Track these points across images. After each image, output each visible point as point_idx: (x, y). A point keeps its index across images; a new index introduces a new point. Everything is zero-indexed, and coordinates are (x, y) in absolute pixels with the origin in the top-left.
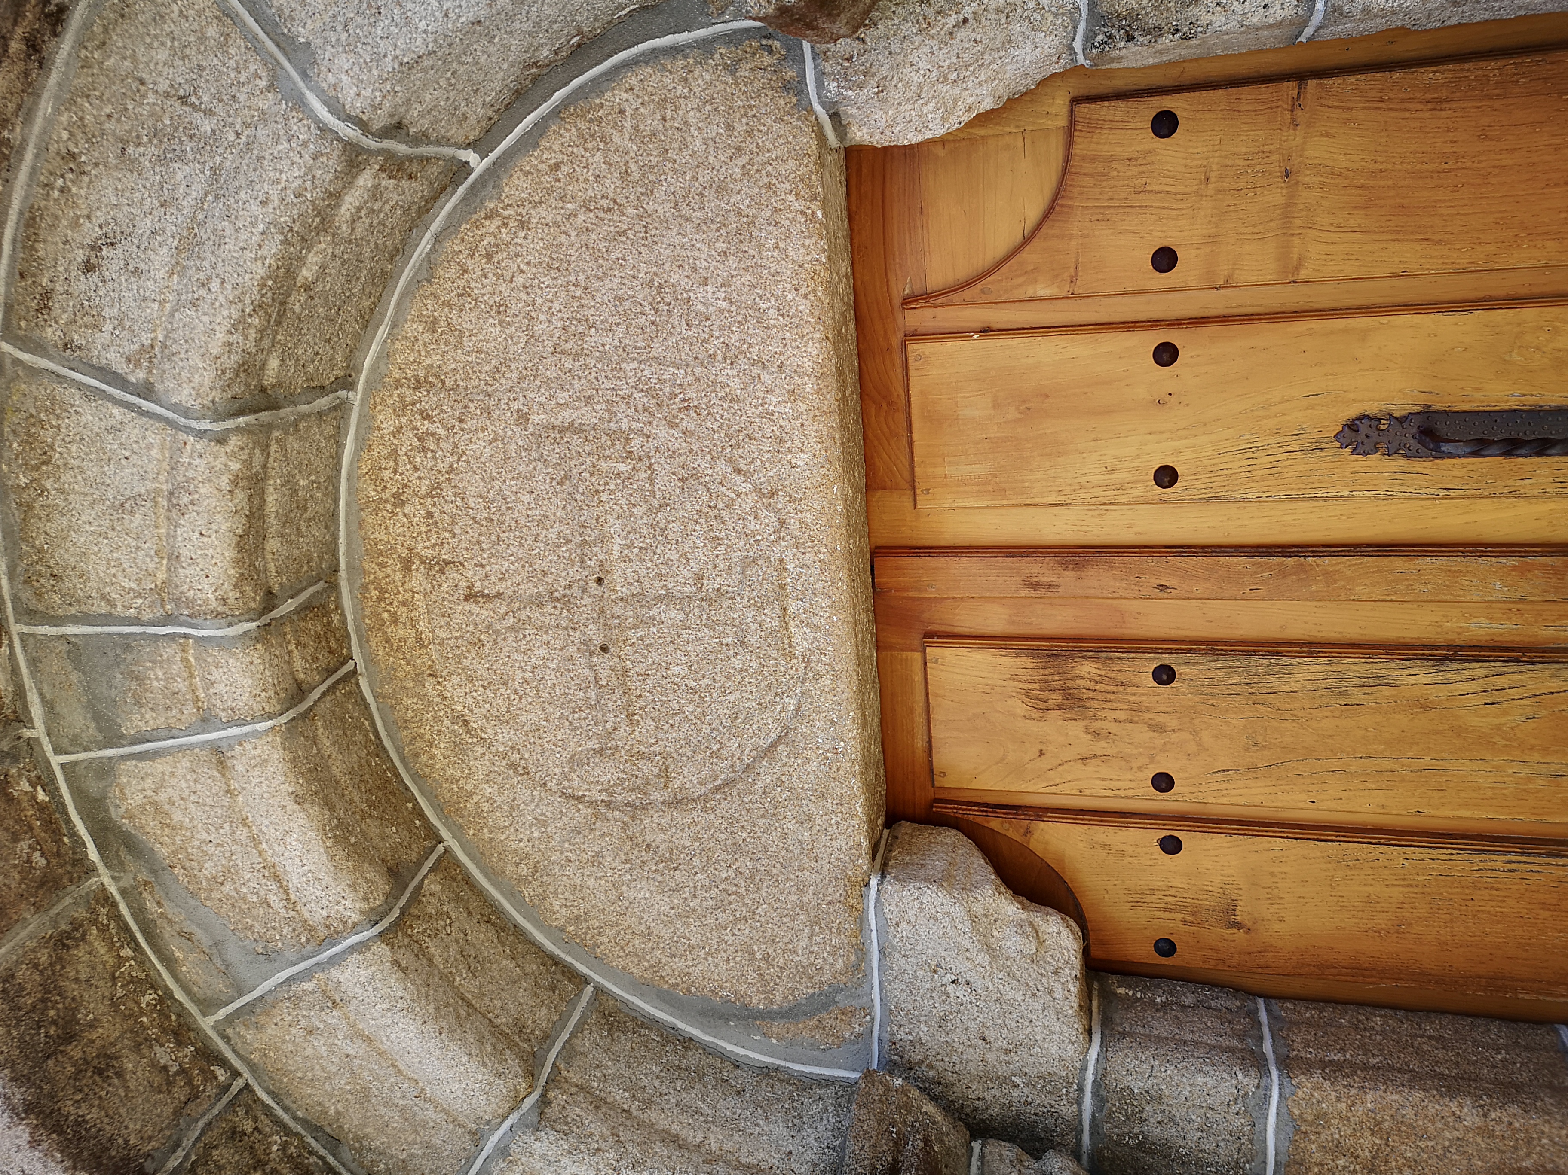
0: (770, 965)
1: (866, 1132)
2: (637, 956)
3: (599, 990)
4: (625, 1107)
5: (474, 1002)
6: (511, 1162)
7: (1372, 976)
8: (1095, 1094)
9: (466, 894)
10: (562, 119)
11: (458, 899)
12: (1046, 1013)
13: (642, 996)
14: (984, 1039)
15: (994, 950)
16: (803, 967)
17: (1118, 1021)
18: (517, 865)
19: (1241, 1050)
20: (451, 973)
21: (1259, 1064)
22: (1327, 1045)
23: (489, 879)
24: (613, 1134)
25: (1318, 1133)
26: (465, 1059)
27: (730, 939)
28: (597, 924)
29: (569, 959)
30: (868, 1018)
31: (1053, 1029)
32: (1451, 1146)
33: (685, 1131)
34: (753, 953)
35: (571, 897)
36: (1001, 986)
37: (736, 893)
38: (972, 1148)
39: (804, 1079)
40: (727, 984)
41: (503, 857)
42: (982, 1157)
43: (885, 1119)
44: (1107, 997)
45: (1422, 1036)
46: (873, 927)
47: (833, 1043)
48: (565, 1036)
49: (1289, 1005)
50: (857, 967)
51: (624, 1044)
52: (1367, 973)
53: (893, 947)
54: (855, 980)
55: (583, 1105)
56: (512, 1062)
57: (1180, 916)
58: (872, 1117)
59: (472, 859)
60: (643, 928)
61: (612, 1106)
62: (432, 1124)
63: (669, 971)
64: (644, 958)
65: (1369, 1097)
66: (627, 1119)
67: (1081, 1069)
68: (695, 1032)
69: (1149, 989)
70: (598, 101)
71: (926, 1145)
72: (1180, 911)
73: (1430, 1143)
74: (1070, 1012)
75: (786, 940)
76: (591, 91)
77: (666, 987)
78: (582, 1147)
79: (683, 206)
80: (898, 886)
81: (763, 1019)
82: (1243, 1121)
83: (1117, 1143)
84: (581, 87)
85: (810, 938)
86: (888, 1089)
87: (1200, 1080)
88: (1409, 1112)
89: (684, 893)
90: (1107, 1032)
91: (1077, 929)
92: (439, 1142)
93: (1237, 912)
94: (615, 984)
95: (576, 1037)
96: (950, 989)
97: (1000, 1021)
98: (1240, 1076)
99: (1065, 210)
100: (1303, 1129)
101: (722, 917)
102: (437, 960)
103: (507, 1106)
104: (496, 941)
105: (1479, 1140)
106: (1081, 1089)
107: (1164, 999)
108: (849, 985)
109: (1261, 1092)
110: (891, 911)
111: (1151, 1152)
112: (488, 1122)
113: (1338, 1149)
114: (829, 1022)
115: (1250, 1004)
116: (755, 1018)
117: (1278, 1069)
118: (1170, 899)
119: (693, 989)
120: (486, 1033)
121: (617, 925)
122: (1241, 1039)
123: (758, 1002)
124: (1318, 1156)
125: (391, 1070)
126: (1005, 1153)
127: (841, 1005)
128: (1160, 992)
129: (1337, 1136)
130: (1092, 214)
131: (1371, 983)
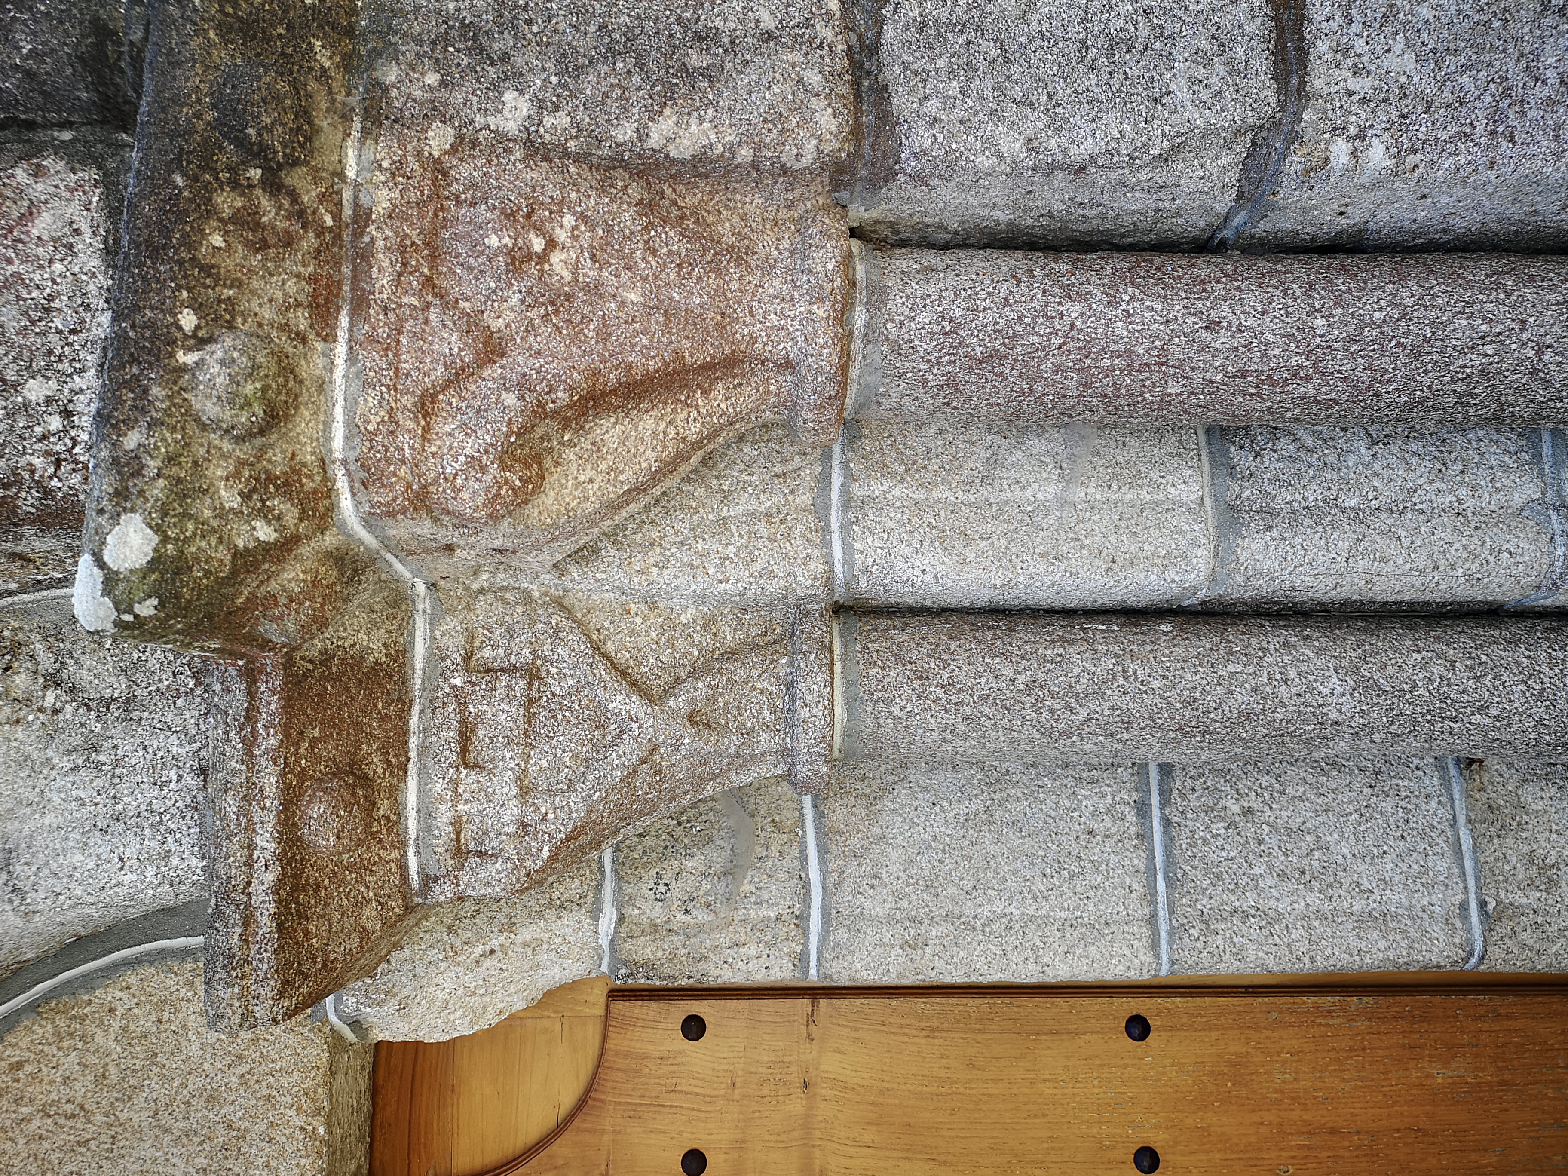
10: (39, 1014)
70: (86, 998)
76: (80, 987)
79: (164, 1116)
84: (69, 981)
99: (598, 1104)
130: (624, 1110)
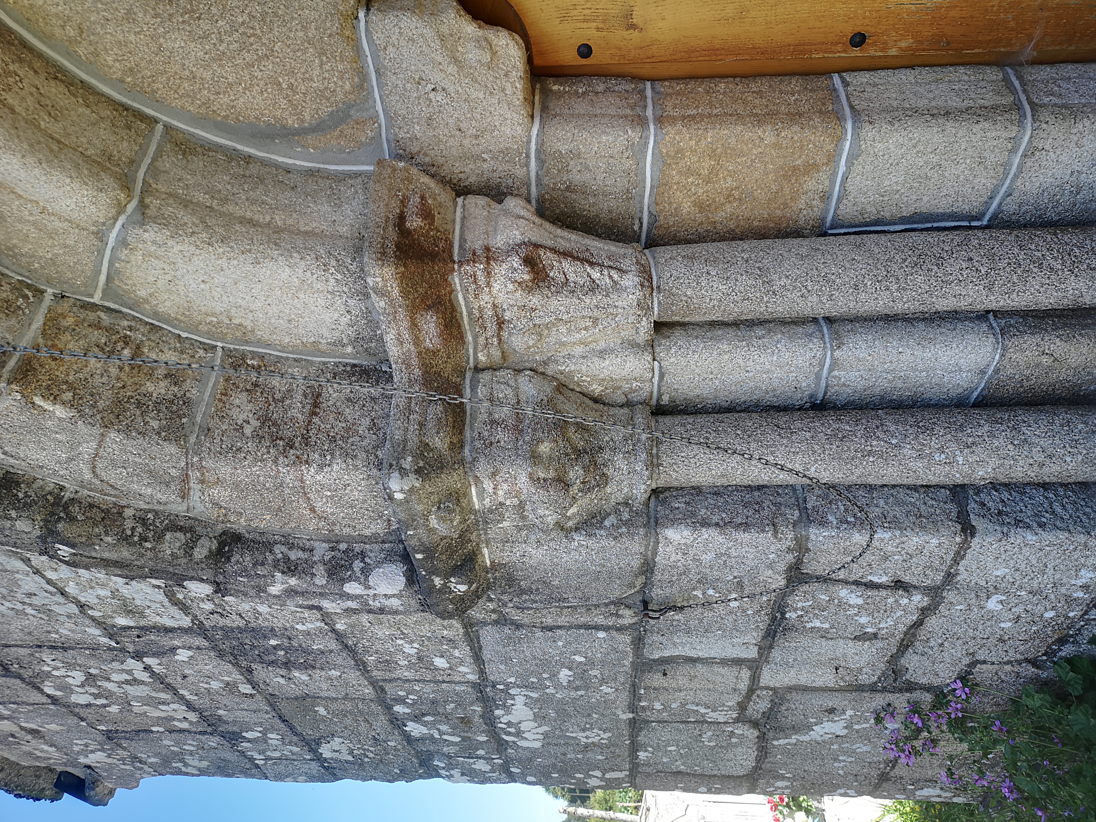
0: (295, 93)
1: (380, 197)
2: (190, 96)
3: (168, 128)
4: (208, 204)
5: (63, 140)
6: (131, 249)
7: (722, 54)
8: (538, 158)
9: (26, 55)
11: (21, 60)
12: (501, 105)
13: (203, 128)
14: (460, 130)
15: (460, 62)
16: (320, 91)
17: (552, 107)
18: (63, 27)
19: (632, 116)
20: (35, 119)
21: (642, 122)
22: (688, 105)
23: (44, 43)
24: (202, 222)
25: (678, 163)
26: (68, 181)
27: (259, 74)
28: (149, 74)
29: (136, 105)
30: (376, 125)
31: (506, 116)
32: (756, 159)
33: (256, 216)
34: (280, 84)
35: (120, 53)
36: (467, 89)
37: (254, 35)
38: (457, 202)
39: (339, 175)
40: (266, 111)
41: (48, 21)
42: (464, 206)
43: (393, 188)
44: (546, 93)
45: (748, 92)
46: (368, 53)
47: (354, 147)
48: (147, 161)
49: (667, 83)
50: (361, 87)
51: (198, 163)
52: (718, 52)
53: (385, 67)
54: (361, 97)
55: (174, 206)
56: (108, 180)
57: (594, 25)
58: (384, 188)
59: (22, 25)
60: (187, 73)
61: (198, 204)
62: (62, 231)
63: (219, 106)
64: (196, 97)
65: (710, 134)
66: (210, 211)
67: (527, 143)
68: (252, 151)
69: (574, 83)
71: (422, 200)
72: (594, 21)
73: (744, 159)
74: (518, 102)
75: (303, 70)
77: (219, 119)
78: (180, 232)
80: (381, 16)
81: (299, 135)
82: (631, 162)
83: (553, 189)
85: (321, 66)
86: (394, 170)
87: (604, 138)
88: (733, 140)
89: (212, 39)
90: (544, 115)
91: (521, 41)
92: (72, 243)
93: (634, 16)
94: (179, 121)
95: (157, 161)
96: (432, 95)
97: (469, 115)
98: (630, 132)
100: (668, 162)
101: (249, 57)
102: (18, 109)
103: (114, 211)
104: (67, 93)
105: (772, 151)
106: (528, 156)
107: (584, 90)
108: (358, 101)
109: (643, 141)
110: (379, 38)
111: (574, 191)
112: (104, 224)
113: (689, 172)
114: (348, 131)
115: (641, 86)
116: (294, 135)
117: (655, 125)
118: (587, 12)
119: (241, 118)
120: (80, 162)
121: (166, 72)
122: (632, 109)
123: (292, 122)
124: (676, 178)
125: (12, 196)
126: (479, 202)
127: (354, 118)
128: (582, 85)
129: (689, 163)
131: (720, 60)
